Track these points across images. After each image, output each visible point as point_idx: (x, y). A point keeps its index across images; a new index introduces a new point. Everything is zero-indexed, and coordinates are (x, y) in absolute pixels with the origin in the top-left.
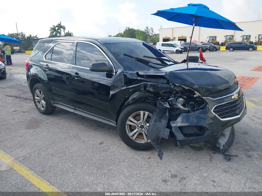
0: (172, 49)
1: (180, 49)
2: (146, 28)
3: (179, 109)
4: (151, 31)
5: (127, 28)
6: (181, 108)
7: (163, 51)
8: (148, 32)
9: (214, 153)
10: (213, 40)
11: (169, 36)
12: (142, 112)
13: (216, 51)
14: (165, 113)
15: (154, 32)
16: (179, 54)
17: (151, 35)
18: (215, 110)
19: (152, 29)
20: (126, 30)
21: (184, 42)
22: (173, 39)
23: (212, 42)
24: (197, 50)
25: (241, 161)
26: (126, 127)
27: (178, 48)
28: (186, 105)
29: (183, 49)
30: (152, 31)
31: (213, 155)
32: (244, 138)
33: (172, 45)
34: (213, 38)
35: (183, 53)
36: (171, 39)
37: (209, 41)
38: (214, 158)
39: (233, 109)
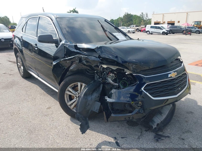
0: (159, 31)
1: (166, 31)
2: (141, 14)
3: (109, 83)
4: (145, 16)
5: (126, 13)
6: (111, 83)
7: (151, 32)
8: (143, 17)
9: (146, 131)
10: (198, 24)
11: (160, 20)
12: (79, 84)
13: (199, 33)
14: (99, 86)
15: (148, 17)
16: (164, 35)
17: (145, 19)
18: (146, 88)
19: (147, 14)
20: (125, 15)
21: (171, 25)
22: (163, 23)
23: (197, 26)
24: (181, 32)
25: (171, 143)
26: (65, 96)
27: (164, 30)
28: (117, 80)
29: (169, 32)
30: (147, 16)
31: (144, 132)
32: (186, 118)
33: (159, 28)
34: (198, 23)
35: (168, 34)
36: (161, 22)
37: (194, 25)
38: (143, 136)
39: (168, 88)
